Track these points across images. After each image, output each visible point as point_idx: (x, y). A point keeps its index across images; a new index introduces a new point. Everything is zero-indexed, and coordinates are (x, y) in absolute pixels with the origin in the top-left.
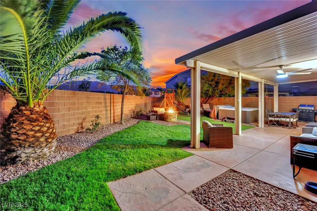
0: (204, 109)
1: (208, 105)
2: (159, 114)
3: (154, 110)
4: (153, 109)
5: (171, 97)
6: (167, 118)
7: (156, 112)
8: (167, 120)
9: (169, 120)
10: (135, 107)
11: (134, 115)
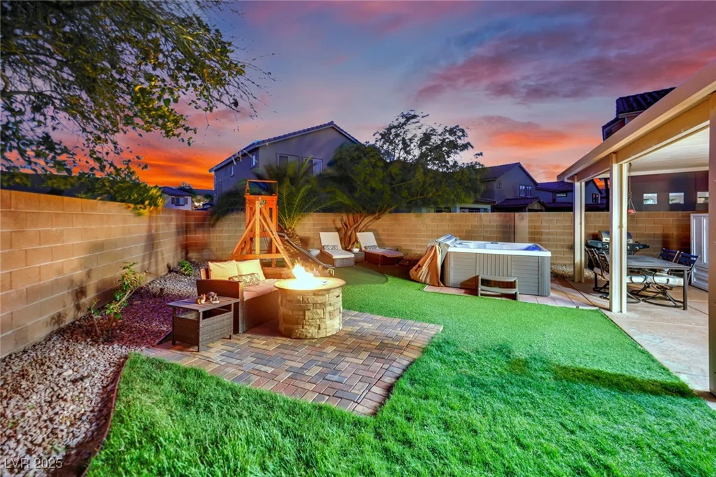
0: (364, 249)
1: (371, 235)
2: (247, 296)
3: (213, 277)
4: (207, 271)
5: (271, 209)
6: (300, 321)
7: (229, 288)
8: (299, 330)
9: (312, 331)
10: (84, 263)
11: (78, 308)
